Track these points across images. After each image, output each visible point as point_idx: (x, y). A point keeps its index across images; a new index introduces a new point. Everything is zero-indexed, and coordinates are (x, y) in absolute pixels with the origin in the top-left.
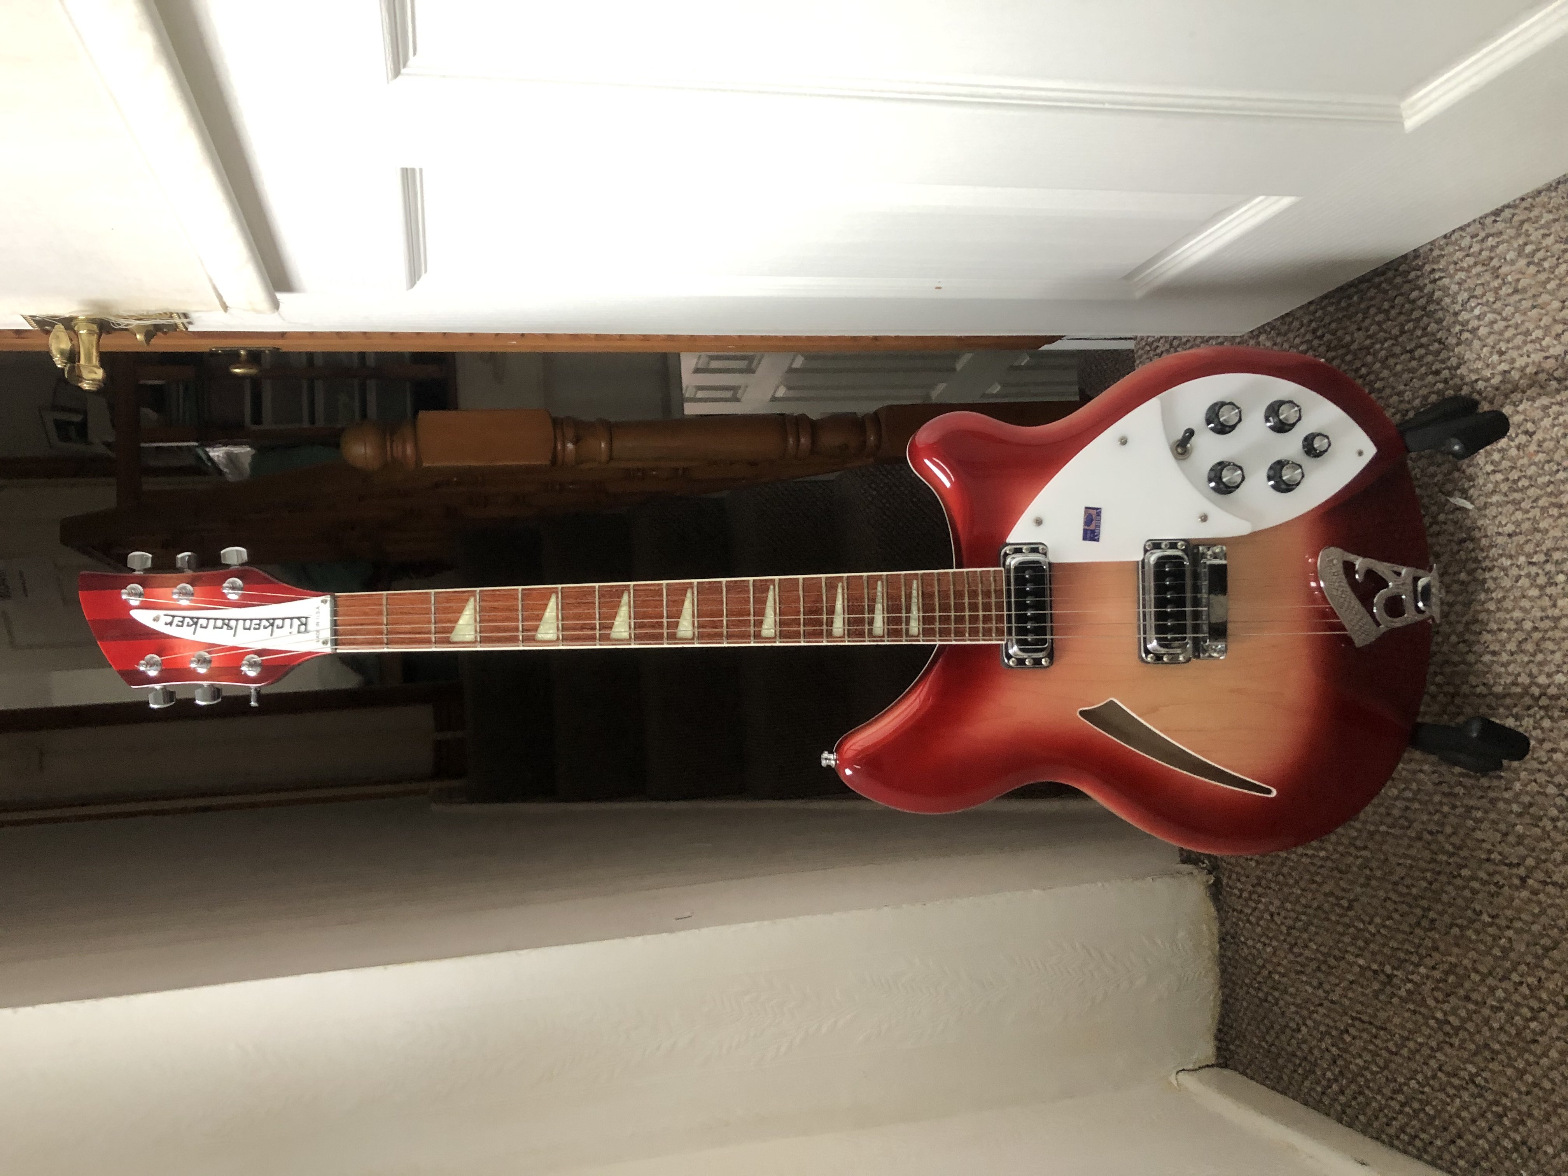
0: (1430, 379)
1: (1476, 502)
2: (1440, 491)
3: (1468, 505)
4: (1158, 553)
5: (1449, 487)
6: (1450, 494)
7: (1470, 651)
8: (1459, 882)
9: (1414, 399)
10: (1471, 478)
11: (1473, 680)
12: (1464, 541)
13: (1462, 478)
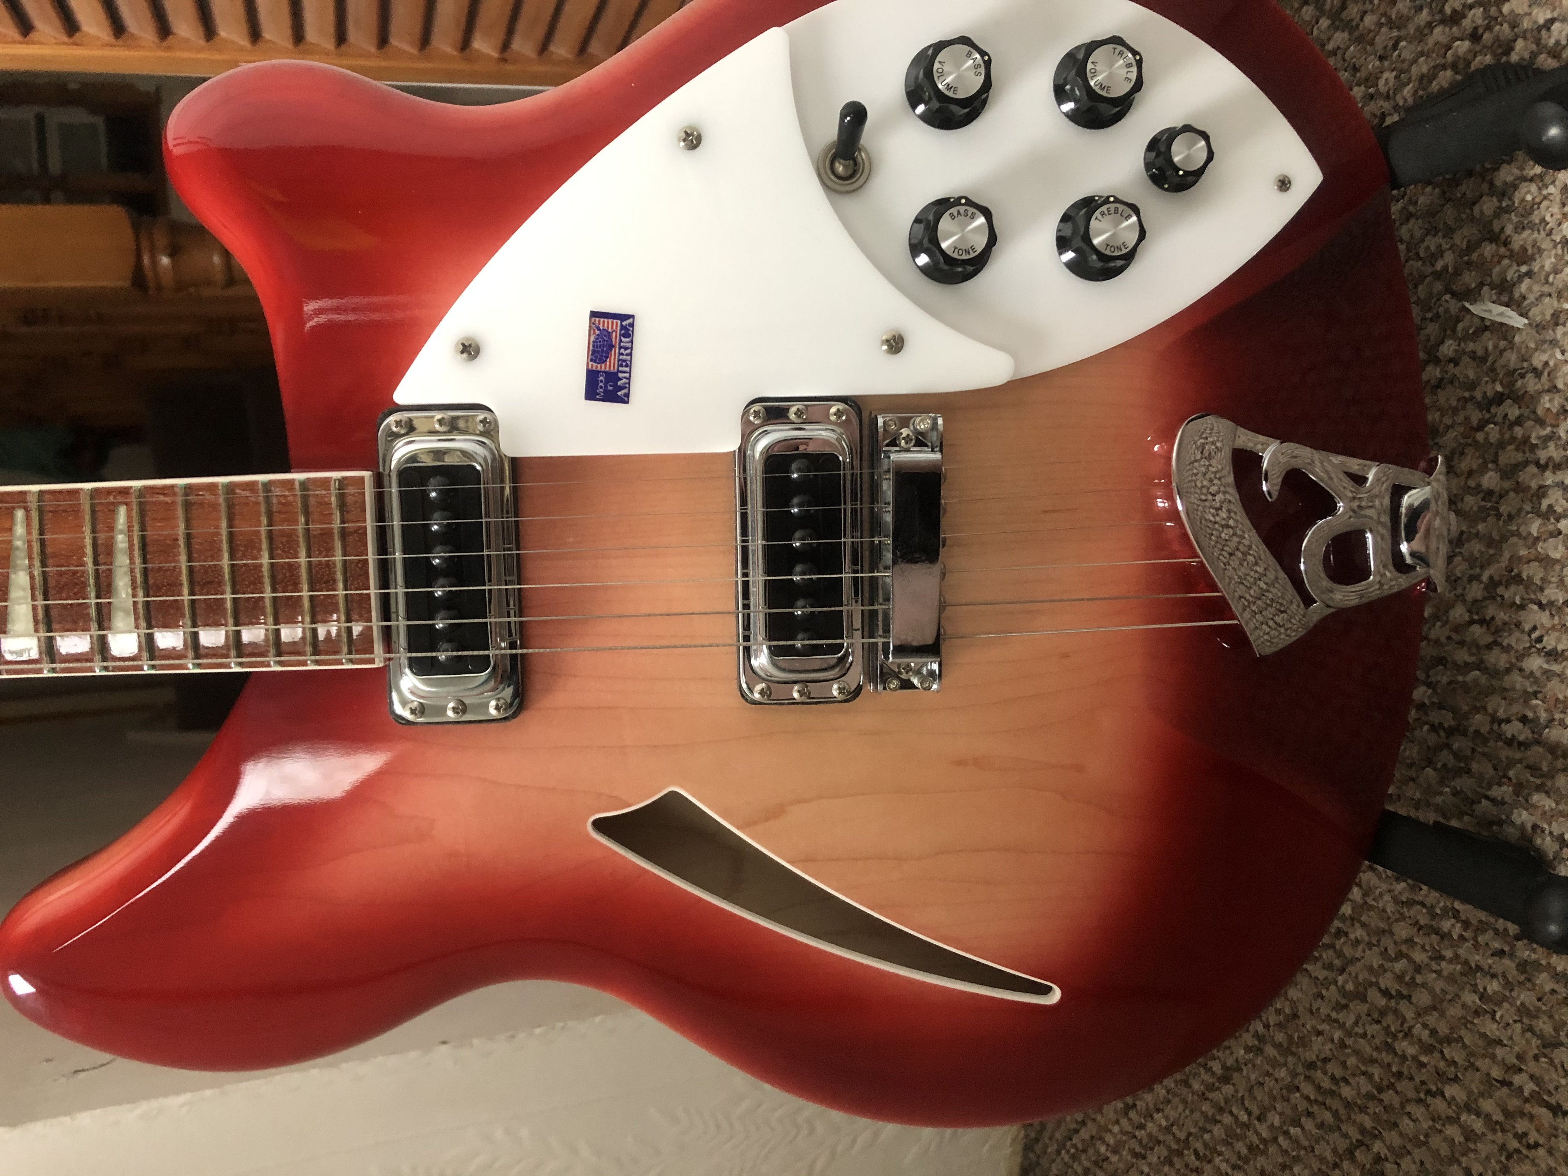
0: (1439, 34)
1: (1534, 311)
2: (1448, 290)
3: (1516, 321)
4: (776, 434)
5: (1469, 278)
6: (1473, 295)
7: (1495, 643)
8: (1438, 1104)
9: (1401, 84)
10: (1524, 257)
11: (1498, 706)
12: (1499, 399)
13: (1502, 257)
